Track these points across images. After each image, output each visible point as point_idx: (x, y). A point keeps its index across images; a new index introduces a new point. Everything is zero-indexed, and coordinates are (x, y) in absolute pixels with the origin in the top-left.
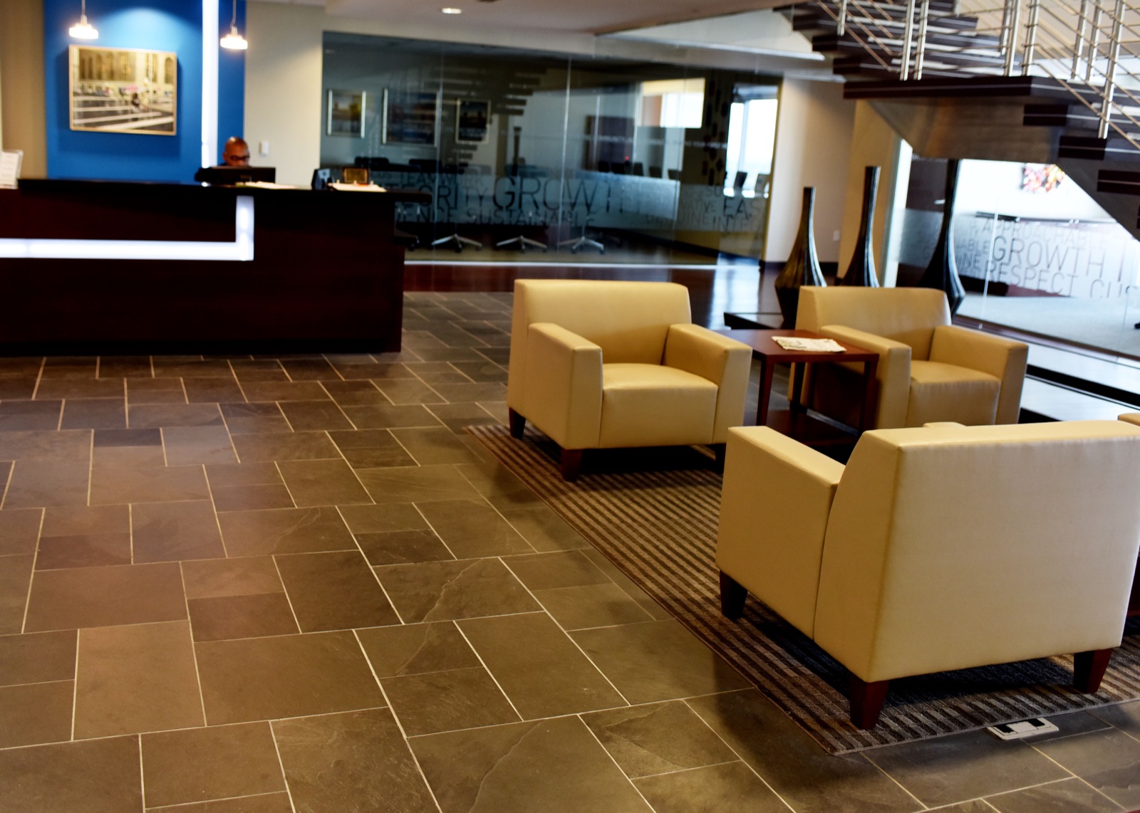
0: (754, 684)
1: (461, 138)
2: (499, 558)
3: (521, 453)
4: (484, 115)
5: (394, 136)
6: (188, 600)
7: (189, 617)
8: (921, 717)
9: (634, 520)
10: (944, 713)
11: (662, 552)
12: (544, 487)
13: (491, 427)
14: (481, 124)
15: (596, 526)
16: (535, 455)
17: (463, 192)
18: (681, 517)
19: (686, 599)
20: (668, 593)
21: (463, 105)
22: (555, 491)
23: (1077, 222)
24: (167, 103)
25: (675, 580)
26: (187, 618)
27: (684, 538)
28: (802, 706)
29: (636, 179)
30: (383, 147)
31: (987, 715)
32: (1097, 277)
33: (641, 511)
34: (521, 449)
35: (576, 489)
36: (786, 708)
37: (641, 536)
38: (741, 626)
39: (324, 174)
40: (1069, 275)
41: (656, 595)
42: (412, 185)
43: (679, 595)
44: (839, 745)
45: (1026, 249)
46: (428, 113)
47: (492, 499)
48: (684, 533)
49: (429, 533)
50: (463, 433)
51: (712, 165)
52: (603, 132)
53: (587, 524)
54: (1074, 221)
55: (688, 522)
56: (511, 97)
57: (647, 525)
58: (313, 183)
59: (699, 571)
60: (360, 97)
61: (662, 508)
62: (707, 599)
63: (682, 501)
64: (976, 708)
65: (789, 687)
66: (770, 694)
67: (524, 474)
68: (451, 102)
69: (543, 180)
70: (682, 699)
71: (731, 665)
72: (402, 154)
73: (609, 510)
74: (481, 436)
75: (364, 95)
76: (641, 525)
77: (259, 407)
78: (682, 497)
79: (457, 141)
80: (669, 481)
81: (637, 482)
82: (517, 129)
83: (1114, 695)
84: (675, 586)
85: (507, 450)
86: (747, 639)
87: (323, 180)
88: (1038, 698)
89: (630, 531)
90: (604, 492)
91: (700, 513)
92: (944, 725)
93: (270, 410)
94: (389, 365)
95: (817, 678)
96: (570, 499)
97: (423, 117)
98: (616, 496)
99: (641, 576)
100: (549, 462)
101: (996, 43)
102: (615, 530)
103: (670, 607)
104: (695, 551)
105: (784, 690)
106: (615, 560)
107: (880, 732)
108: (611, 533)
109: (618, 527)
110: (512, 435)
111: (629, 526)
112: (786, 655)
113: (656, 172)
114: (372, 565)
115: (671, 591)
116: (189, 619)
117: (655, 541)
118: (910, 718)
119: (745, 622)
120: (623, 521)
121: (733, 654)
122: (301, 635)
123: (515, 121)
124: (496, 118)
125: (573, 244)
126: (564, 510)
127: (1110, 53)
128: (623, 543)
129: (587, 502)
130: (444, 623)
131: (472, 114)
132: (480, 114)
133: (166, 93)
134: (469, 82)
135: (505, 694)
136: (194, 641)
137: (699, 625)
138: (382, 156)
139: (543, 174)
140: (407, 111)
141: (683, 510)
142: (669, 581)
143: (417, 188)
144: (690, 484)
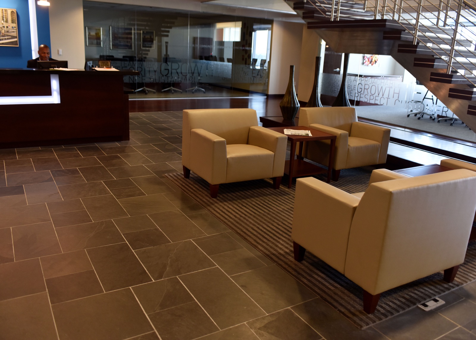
0: (317, 295)
1: (143, 47)
2: (191, 240)
3: (190, 186)
4: (152, 37)
5: (115, 46)
6: (45, 280)
7: (47, 290)
8: (391, 304)
9: (246, 215)
10: (399, 300)
11: (261, 230)
12: (204, 202)
13: (175, 174)
14: (152, 41)
15: (231, 220)
16: (196, 186)
17: (147, 69)
18: (265, 212)
19: (277, 253)
20: (269, 251)
21: (143, 33)
22: (209, 203)
23: (383, 77)
24: (13, 32)
25: (271, 244)
26: (46, 291)
27: (269, 222)
28: (341, 305)
29: (216, 62)
30: (110, 51)
31: (416, 299)
32: (397, 99)
33: (248, 210)
34: (190, 184)
35: (218, 201)
36: (335, 307)
37: (251, 223)
38: (304, 265)
39: (90, 63)
40: (386, 98)
41: (264, 253)
42: (126, 67)
43: (274, 252)
44: (363, 324)
45: (370, 88)
46: (129, 36)
47: (182, 209)
48: (268, 220)
49: (157, 230)
50: (163, 177)
51: (246, 56)
52: (201, 44)
53: (226, 219)
54: (382, 77)
55: (268, 214)
56: (163, 29)
57: (252, 217)
58: (85, 68)
59: (279, 238)
60: (100, 30)
61: (256, 208)
62: (286, 252)
63: (263, 204)
64: (411, 296)
65: (333, 295)
66: (326, 300)
67: (194, 196)
68: (139, 32)
69: (180, 64)
70: (289, 308)
71: (305, 286)
72: (119, 54)
73: (234, 211)
74: (171, 179)
75: (101, 29)
76: (249, 218)
77: (69, 171)
78: (263, 202)
79: (142, 48)
80: (255, 195)
81: (243, 196)
82: (167, 43)
83: (460, 282)
84: (271, 247)
85: (184, 184)
86: (308, 271)
87: (90, 66)
88: (432, 288)
89: (245, 221)
90: (230, 202)
91: (272, 209)
92: (401, 307)
93: (74, 172)
94: (126, 147)
95: (343, 289)
96: (216, 207)
97: (127, 38)
98: (235, 204)
99: (255, 244)
100: (203, 189)
101: (362, 7)
102: (239, 221)
103: (271, 258)
104: (275, 228)
105: (331, 297)
106: (242, 236)
107: (377, 314)
108: (237, 223)
109: (240, 219)
110: (184, 177)
111: (245, 218)
112: (327, 278)
113: (222, 60)
114: (133, 250)
115: (270, 250)
116: (47, 291)
117: (257, 225)
118: (386, 305)
119: (305, 263)
120: (241, 216)
121: (305, 281)
122: (105, 294)
123: (165, 39)
124: (156, 38)
125: (193, 90)
126: (215, 213)
127: (418, 10)
128: (244, 227)
129: (224, 208)
130: (173, 278)
131: (148, 36)
132: (151, 37)
133: (12, 27)
134: (145, 23)
135: (209, 316)
136: (51, 304)
137: (286, 267)
138: (111, 55)
139: (180, 61)
140: (120, 36)
141: (265, 208)
142: (268, 245)
143: (128, 68)
144: (264, 195)
